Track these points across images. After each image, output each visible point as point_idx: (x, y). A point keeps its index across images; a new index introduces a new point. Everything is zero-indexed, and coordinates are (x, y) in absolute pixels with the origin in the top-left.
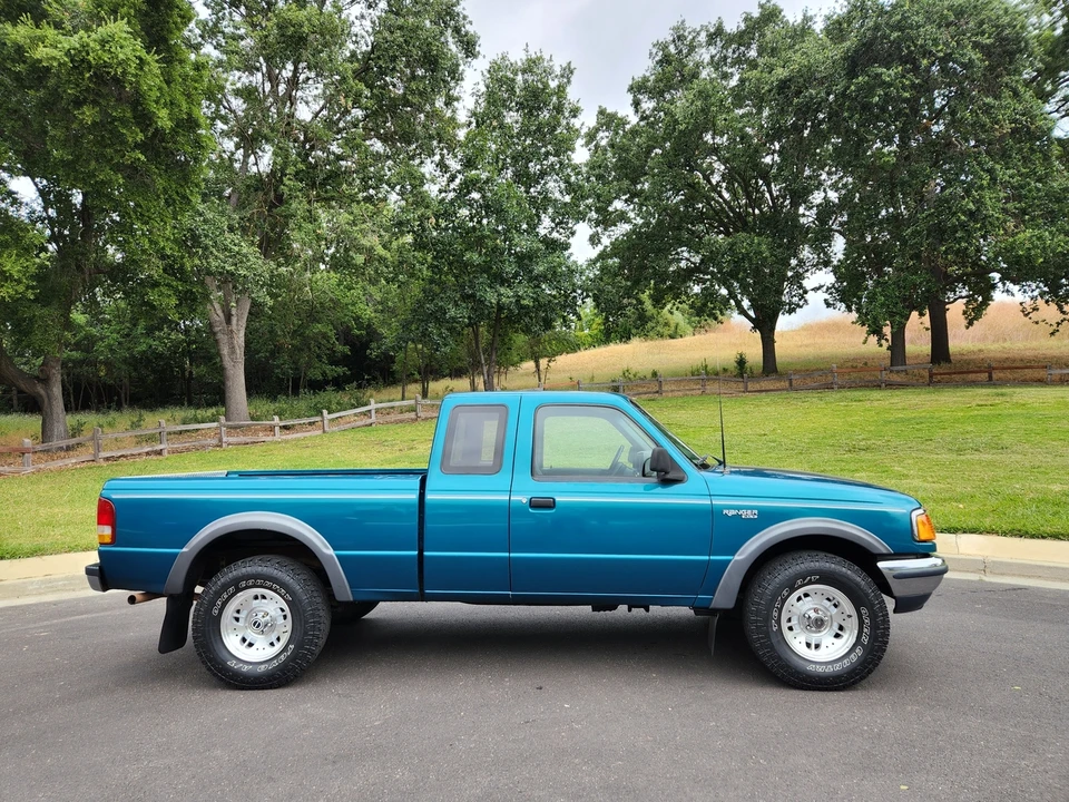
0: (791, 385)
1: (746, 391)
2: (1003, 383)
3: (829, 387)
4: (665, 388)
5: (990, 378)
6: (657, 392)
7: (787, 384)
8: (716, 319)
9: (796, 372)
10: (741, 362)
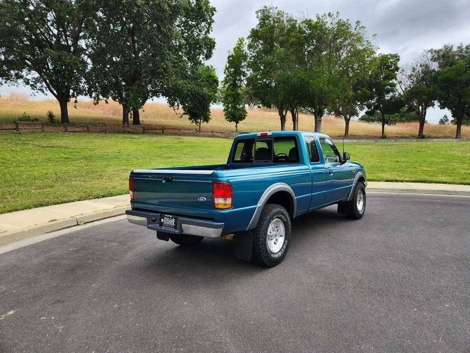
0: (88, 129)
1: (66, 131)
2: (167, 134)
3: (105, 132)
4: (20, 127)
5: (163, 132)
6: (15, 129)
7: (86, 129)
8: (43, 92)
9: (90, 124)
10: (51, 116)
